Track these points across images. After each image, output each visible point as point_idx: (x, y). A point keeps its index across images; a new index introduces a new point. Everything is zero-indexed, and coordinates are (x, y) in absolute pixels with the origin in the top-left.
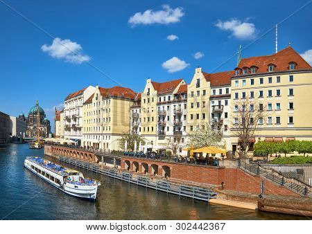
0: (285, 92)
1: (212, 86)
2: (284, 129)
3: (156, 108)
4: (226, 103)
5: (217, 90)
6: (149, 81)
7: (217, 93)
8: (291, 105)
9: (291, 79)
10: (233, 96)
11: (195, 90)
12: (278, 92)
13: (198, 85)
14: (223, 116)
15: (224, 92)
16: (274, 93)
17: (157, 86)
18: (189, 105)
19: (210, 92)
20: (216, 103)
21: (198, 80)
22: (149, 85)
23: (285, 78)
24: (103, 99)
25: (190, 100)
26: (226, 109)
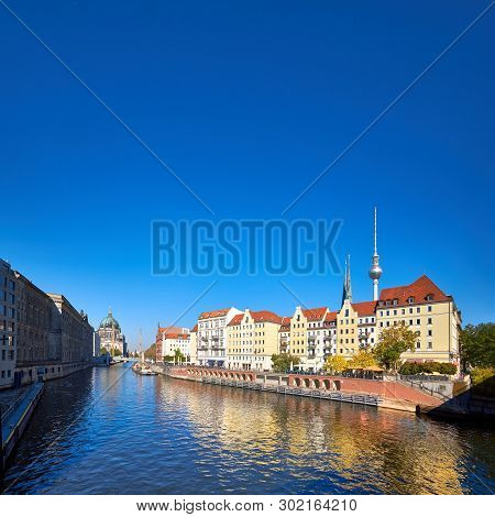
0: (424, 321)
1: (359, 315)
2: (423, 352)
3: (306, 333)
4: (372, 330)
5: (364, 319)
6: (299, 308)
7: (364, 322)
8: (430, 333)
9: (430, 309)
10: (378, 325)
11: (344, 318)
12: (418, 322)
13: (347, 315)
14: (369, 341)
15: (370, 321)
16: (415, 322)
17: (306, 313)
18: (339, 332)
19: (357, 321)
20: (363, 330)
21: (347, 311)
22: (298, 311)
23: (424, 308)
24: (255, 322)
25: (339, 326)
26: (371, 336)
